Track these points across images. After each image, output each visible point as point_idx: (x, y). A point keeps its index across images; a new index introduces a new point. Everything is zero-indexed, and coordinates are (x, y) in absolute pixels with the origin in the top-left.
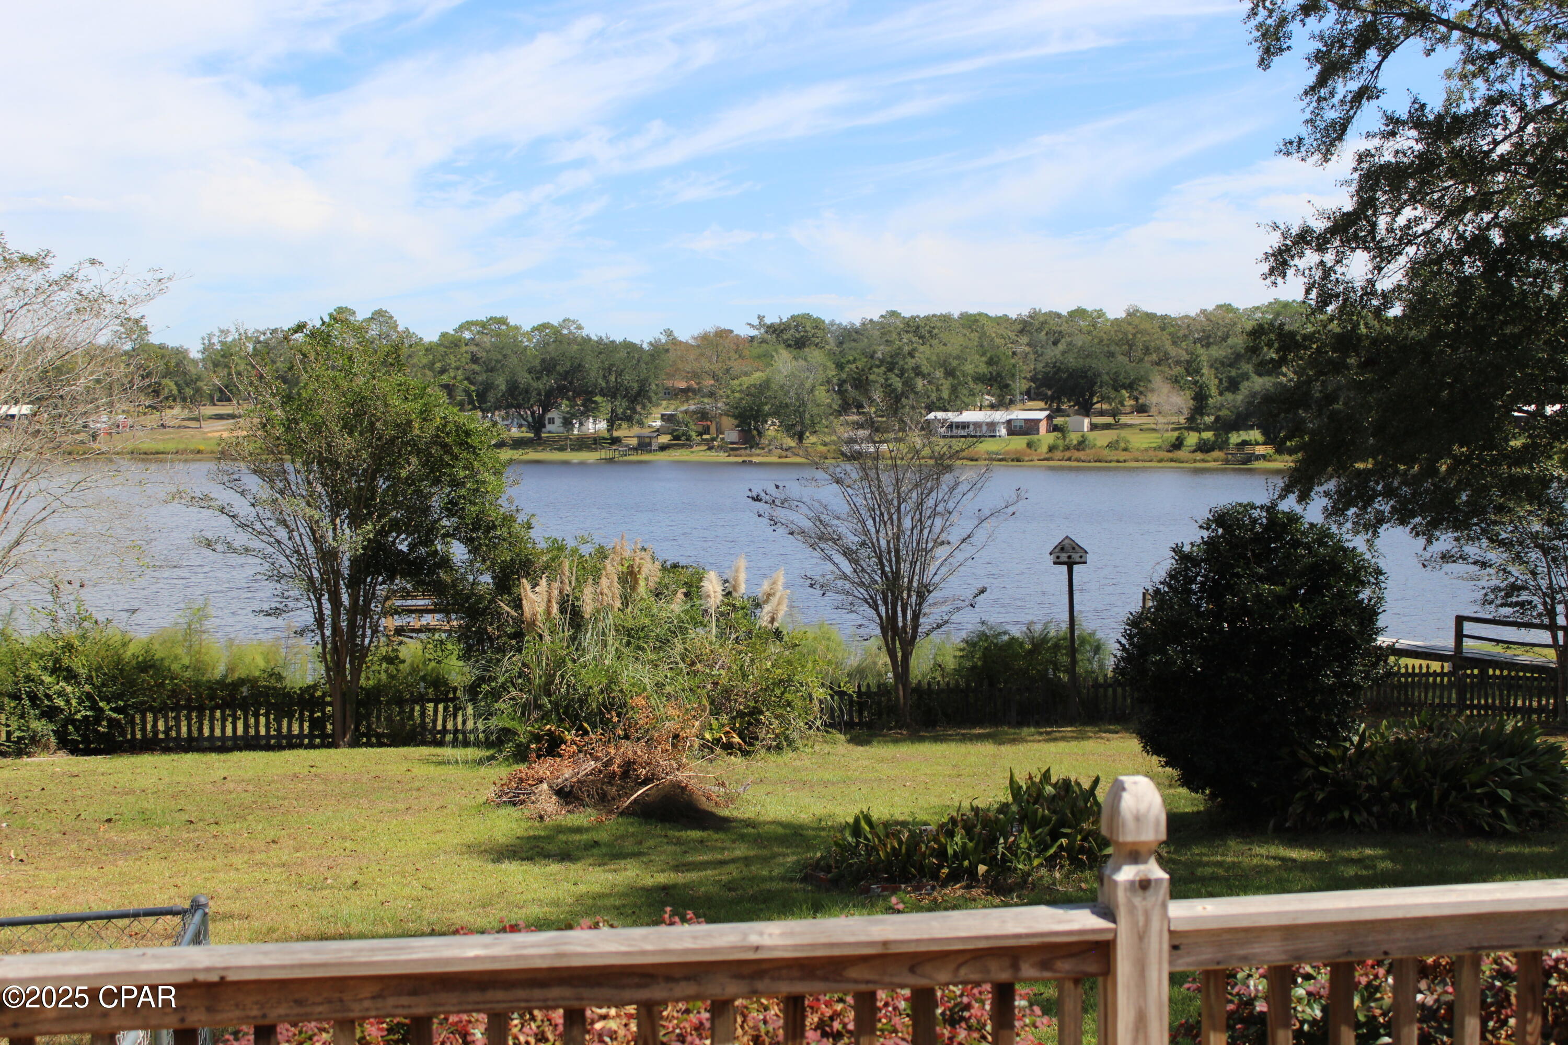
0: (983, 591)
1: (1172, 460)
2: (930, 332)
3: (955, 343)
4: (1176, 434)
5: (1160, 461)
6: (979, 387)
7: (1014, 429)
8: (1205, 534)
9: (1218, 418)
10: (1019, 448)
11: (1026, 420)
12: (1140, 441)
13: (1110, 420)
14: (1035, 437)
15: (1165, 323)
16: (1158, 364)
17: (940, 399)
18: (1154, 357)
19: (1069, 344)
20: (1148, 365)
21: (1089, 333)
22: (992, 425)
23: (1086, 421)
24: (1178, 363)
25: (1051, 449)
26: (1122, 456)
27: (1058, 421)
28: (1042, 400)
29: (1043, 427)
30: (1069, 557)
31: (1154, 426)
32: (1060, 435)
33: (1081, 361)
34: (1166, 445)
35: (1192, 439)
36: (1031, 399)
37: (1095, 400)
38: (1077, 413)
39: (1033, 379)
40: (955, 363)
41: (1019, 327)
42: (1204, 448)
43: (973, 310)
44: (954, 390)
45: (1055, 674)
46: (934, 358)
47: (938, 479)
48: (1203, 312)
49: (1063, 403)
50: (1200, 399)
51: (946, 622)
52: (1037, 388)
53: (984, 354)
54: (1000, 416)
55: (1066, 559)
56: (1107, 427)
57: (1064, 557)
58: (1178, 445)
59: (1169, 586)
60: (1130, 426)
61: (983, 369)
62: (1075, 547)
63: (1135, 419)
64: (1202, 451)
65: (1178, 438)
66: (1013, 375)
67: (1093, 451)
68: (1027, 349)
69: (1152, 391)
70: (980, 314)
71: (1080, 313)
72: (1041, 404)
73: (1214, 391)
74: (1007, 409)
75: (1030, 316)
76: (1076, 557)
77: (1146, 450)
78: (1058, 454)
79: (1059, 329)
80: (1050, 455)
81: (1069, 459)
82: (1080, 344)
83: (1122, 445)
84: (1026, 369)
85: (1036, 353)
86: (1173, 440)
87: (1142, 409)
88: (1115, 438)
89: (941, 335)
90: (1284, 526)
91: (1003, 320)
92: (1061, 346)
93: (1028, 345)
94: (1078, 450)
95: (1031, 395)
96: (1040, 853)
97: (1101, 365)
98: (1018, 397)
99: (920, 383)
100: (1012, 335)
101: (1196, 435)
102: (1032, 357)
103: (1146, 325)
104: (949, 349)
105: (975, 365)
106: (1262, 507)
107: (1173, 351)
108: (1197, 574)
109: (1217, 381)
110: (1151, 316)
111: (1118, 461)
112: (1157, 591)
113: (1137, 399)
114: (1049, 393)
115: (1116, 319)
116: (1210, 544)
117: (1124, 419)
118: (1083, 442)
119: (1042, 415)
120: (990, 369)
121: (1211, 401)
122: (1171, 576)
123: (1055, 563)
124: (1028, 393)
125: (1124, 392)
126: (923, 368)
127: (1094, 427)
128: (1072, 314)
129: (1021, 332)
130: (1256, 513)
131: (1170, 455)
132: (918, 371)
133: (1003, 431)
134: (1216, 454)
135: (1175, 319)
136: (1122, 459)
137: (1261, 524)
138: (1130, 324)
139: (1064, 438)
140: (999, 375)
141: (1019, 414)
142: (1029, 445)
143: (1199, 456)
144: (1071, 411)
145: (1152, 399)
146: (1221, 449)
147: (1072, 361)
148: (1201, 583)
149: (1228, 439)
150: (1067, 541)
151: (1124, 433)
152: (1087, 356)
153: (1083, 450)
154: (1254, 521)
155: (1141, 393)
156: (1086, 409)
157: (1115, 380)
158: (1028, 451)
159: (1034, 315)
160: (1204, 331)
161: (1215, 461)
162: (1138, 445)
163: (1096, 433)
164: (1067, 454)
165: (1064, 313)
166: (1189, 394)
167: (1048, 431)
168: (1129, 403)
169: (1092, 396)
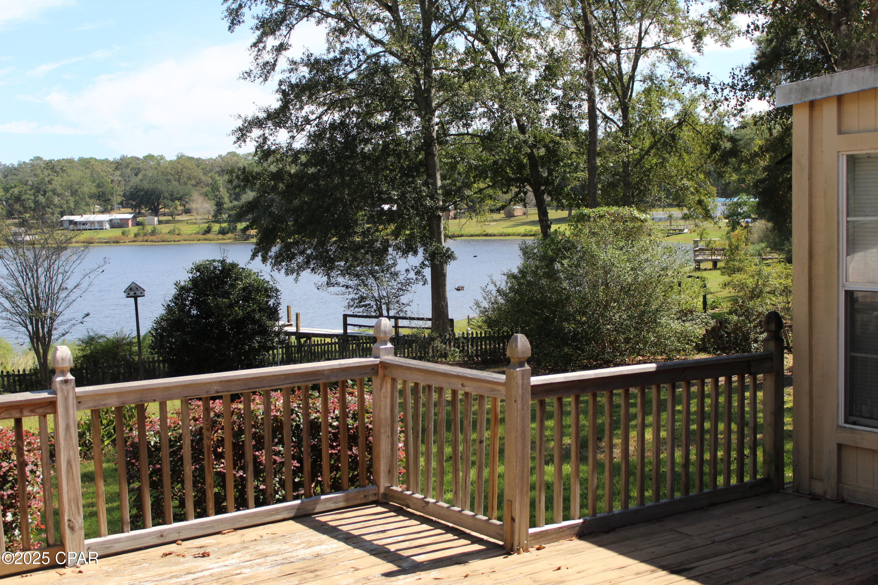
0: (88, 315)
1: (205, 240)
2: (61, 169)
3: (76, 175)
4: (207, 225)
5: (199, 240)
6: (91, 201)
7: (114, 224)
8: (191, 276)
9: (230, 216)
10: (117, 235)
11: (120, 219)
12: (187, 230)
13: (170, 218)
14: (126, 229)
15: (198, 162)
16: (196, 186)
17: (69, 208)
18: (193, 182)
19: (144, 175)
20: (190, 187)
21: (156, 169)
22: (101, 223)
23: (156, 219)
24: (207, 185)
25: (136, 235)
26: (177, 238)
27: (140, 219)
28: (130, 207)
29: (130, 222)
30: (135, 293)
31: (195, 221)
32: (141, 227)
33: (152, 185)
34: (202, 231)
35: (216, 227)
36: (123, 207)
37: (160, 207)
38: (151, 214)
39: (124, 195)
40: (77, 187)
41: (114, 166)
42: (223, 232)
43: (86, 156)
44: (77, 203)
45: (130, 357)
46: (64, 184)
47: (59, 254)
48: (220, 156)
49: (142, 209)
50: (219, 205)
51: (67, 333)
52: (126, 200)
53: (94, 182)
54: (105, 217)
55: (133, 295)
56: (167, 222)
57: (132, 294)
58: (208, 231)
59: (175, 303)
60: (182, 221)
61: (94, 190)
62: (138, 288)
63: (184, 217)
64: (222, 234)
65: (208, 227)
66: (112, 194)
67: (160, 236)
68: (120, 178)
69: (193, 201)
70: (91, 158)
71: (150, 157)
72: (130, 210)
73: (226, 200)
74: (109, 213)
75: (121, 159)
76: (138, 293)
77: (191, 234)
78: (140, 238)
79: (138, 166)
80: (135, 239)
81: (147, 241)
82: (151, 175)
83: (177, 232)
84: (120, 190)
85: (125, 181)
86: (206, 228)
87: (187, 211)
88: (173, 228)
89: (68, 171)
90: (230, 270)
91: (105, 162)
92: (140, 176)
93: (120, 176)
94: (152, 235)
95: (123, 205)
96: (108, 438)
97: (162, 187)
98: (116, 206)
99: (56, 200)
100: (111, 170)
101: (219, 225)
102: (123, 183)
103: (188, 164)
104: (73, 178)
105: (89, 188)
106: (219, 261)
107: (204, 178)
108: (188, 296)
109: (228, 195)
110: (191, 159)
111: (175, 241)
112: (168, 305)
113: (184, 206)
114: (134, 203)
115: (171, 161)
116: (194, 281)
117: (178, 218)
118: (155, 230)
119: (130, 216)
120: (99, 190)
121: (225, 206)
122: (176, 298)
123: (127, 297)
124: (121, 203)
125: (177, 202)
126: (58, 190)
127: (160, 222)
128: (146, 158)
129: (116, 168)
130: (216, 264)
131: (204, 237)
132: (54, 192)
133: (108, 226)
134: (229, 235)
135: (204, 160)
136: (177, 239)
137: (219, 270)
138: (179, 163)
139: (143, 229)
140: (104, 193)
141: (117, 216)
142: (123, 233)
143: (220, 236)
144: (147, 213)
145: (193, 205)
146: (232, 233)
147: (146, 185)
148: (191, 300)
149: (236, 226)
150: (133, 285)
151: (178, 225)
152: (155, 182)
153: (155, 235)
154: (215, 268)
155: (187, 202)
156: (155, 212)
157: (171, 195)
158: (123, 237)
159: (123, 158)
160: (221, 167)
161: (229, 239)
162: (186, 232)
163: (162, 226)
164: (146, 238)
165: (141, 157)
166: (214, 202)
167: (133, 225)
168: (180, 208)
169: (158, 205)
